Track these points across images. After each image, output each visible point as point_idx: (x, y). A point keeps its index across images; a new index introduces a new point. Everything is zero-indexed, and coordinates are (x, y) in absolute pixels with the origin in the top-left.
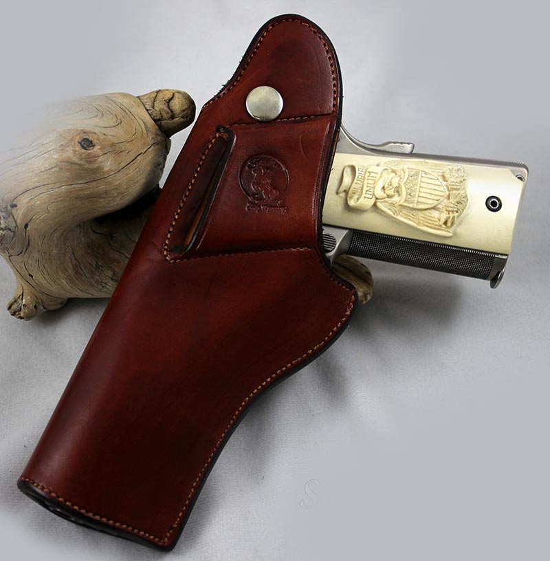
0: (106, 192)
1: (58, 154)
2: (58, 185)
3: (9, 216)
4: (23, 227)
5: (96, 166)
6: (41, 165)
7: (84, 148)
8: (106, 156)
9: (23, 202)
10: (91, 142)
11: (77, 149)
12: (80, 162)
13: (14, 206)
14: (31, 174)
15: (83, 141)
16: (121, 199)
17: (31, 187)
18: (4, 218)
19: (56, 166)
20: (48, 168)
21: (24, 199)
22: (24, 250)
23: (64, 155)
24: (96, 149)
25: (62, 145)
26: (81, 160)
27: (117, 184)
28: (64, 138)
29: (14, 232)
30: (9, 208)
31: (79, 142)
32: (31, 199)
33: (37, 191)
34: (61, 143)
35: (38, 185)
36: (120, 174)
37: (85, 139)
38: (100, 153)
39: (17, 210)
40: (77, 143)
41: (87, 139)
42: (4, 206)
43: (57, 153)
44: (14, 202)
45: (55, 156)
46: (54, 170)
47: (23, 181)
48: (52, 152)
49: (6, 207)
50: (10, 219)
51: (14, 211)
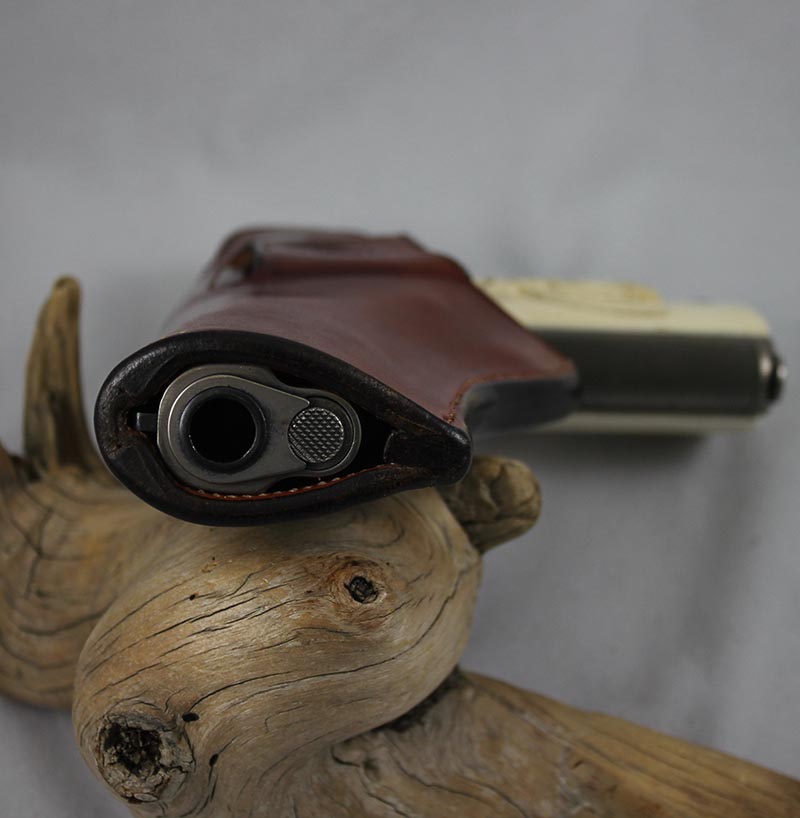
0: (388, 688)
1: (304, 612)
2: (296, 676)
3: (180, 739)
4: (207, 761)
5: (378, 635)
6: (262, 632)
7: (356, 598)
8: (398, 615)
9: (216, 710)
10: (370, 585)
11: (343, 601)
12: (347, 629)
13: (191, 717)
14: (237, 653)
15: (352, 583)
16: (410, 698)
17: (237, 681)
18: (170, 743)
19: (295, 637)
20: (278, 641)
21: (218, 704)
22: (200, 807)
23: (315, 614)
24: (380, 600)
25: (309, 592)
26: (350, 623)
27: (409, 668)
28: (313, 575)
29: (187, 772)
30: (180, 720)
31: (345, 586)
32: (233, 705)
33: (248, 689)
34: (308, 589)
35: (250, 675)
36: (418, 648)
37: (357, 578)
38: (388, 607)
39: (198, 726)
40: (341, 588)
41: (362, 579)
42: (170, 718)
43: (299, 609)
44: (194, 711)
45: (295, 616)
46: (290, 644)
47: (218, 668)
48: (288, 607)
49: (174, 720)
50: (183, 746)
51: (191, 728)
